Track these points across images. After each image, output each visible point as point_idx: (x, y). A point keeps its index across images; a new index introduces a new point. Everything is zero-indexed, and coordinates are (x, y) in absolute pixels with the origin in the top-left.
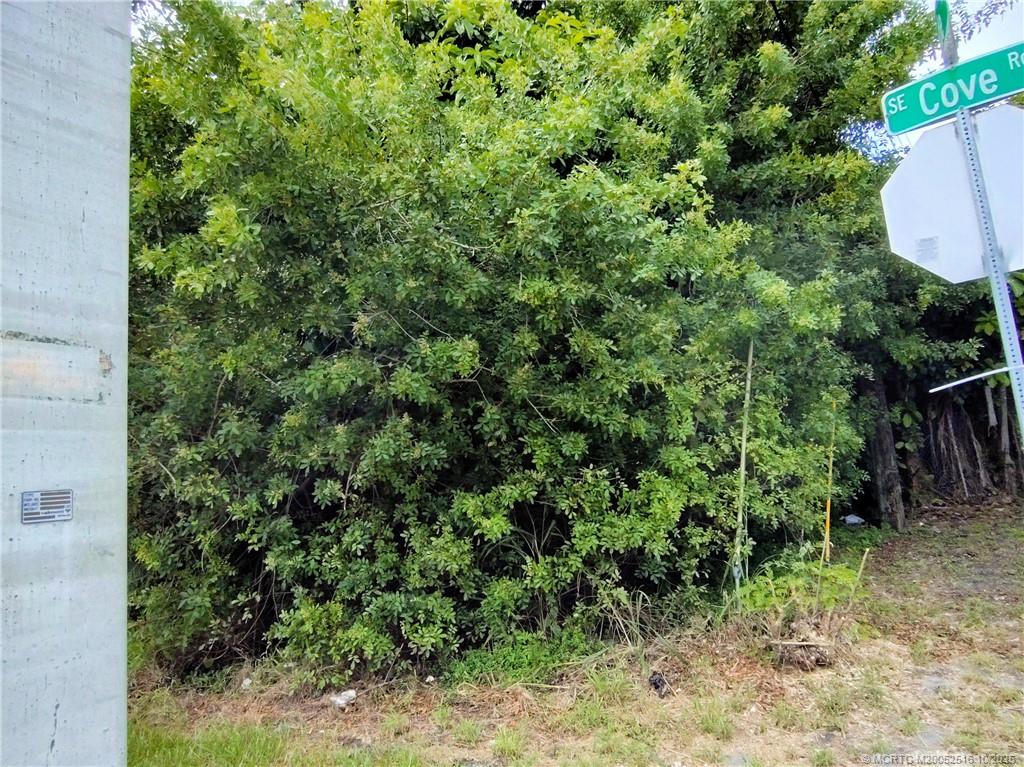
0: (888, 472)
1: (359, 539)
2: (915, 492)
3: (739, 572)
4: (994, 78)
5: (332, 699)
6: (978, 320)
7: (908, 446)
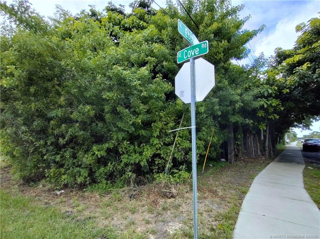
0: (231, 149)
1: (68, 154)
2: (240, 155)
3: (166, 171)
4: (198, 51)
5: (57, 192)
6: (258, 112)
7: (239, 143)
